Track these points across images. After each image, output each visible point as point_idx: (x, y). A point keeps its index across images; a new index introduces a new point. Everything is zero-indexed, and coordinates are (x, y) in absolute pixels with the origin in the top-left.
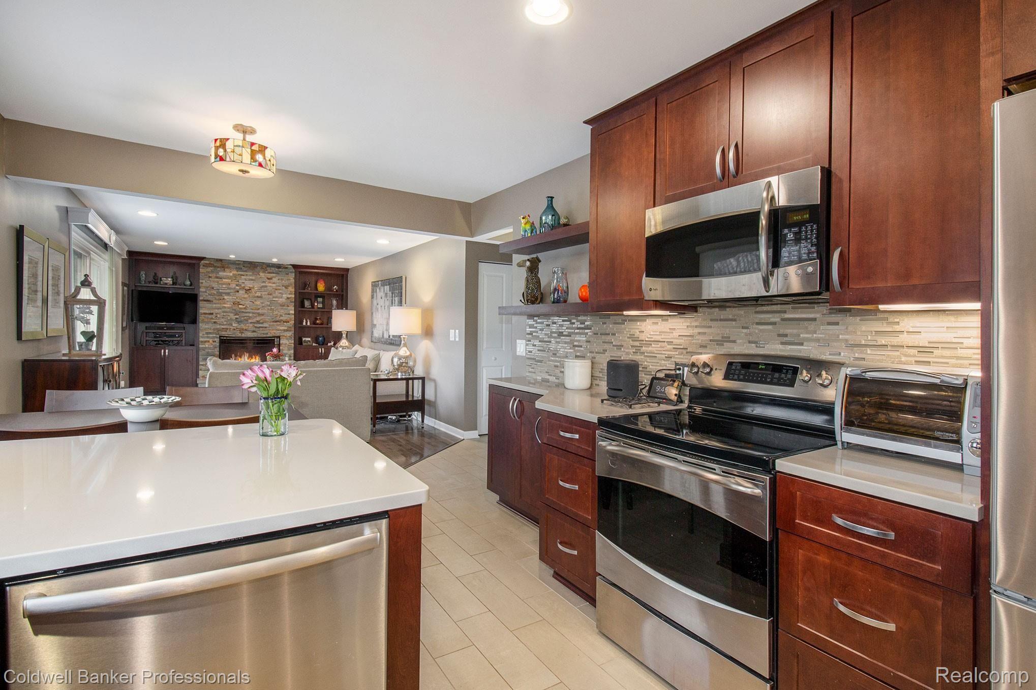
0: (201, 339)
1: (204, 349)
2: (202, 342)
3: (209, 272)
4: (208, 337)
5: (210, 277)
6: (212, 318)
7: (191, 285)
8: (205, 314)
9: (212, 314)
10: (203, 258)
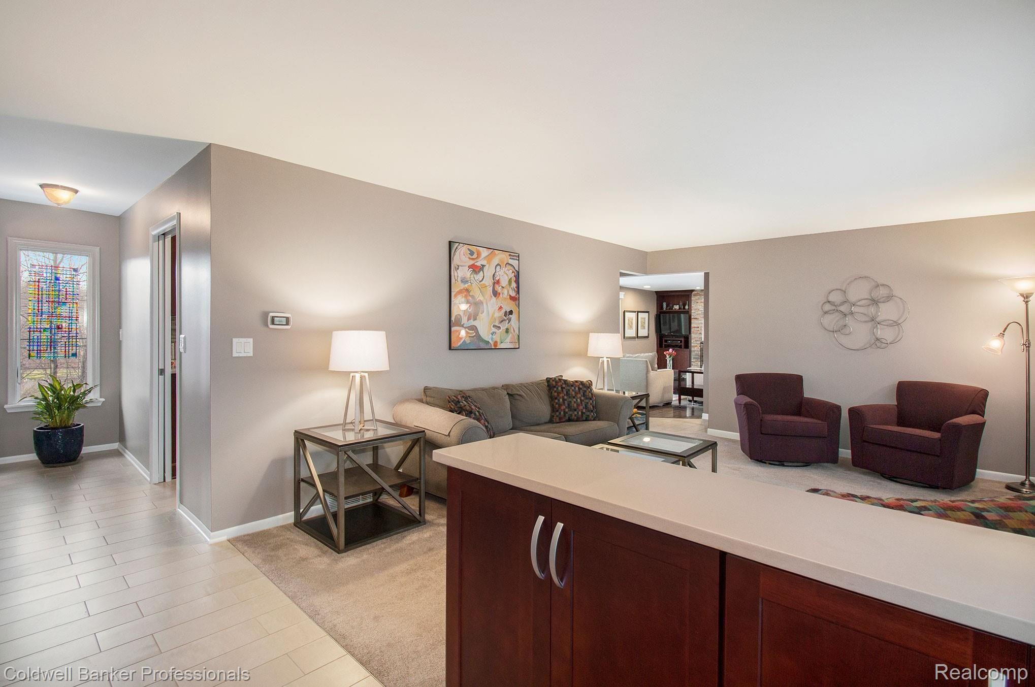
0: (692, 345)
1: (694, 351)
2: (693, 346)
3: (696, 299)
4: (696, 343)
5: (697, 302)
6: (698, 331)
7: (688, 309)
8: (694, 327)
9: (698, 327)
10: (693, 291)
